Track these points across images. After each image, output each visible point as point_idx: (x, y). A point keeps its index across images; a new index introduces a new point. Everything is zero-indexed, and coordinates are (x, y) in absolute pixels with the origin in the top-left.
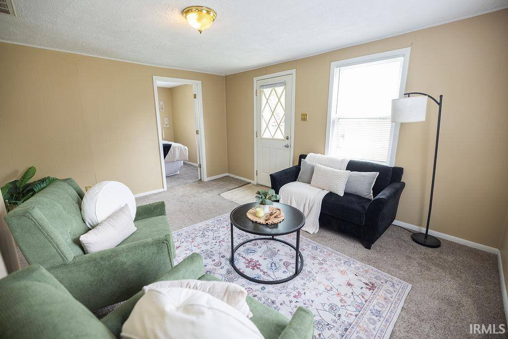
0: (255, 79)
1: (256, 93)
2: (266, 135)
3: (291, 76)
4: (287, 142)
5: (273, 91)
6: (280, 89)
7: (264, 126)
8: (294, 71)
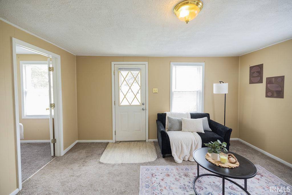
0: (113, 63)
1: (114, 73)
2: (124, 103)
3: (144, 66)
4: (144, 107)
5: (130, 73)
6: (135, 73)
7: (121, 96)
8: (147, 63)
